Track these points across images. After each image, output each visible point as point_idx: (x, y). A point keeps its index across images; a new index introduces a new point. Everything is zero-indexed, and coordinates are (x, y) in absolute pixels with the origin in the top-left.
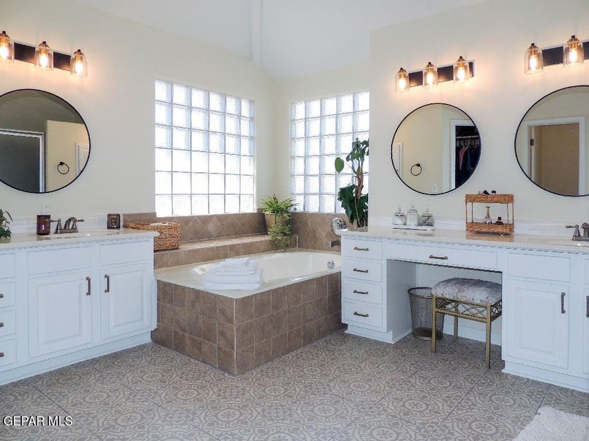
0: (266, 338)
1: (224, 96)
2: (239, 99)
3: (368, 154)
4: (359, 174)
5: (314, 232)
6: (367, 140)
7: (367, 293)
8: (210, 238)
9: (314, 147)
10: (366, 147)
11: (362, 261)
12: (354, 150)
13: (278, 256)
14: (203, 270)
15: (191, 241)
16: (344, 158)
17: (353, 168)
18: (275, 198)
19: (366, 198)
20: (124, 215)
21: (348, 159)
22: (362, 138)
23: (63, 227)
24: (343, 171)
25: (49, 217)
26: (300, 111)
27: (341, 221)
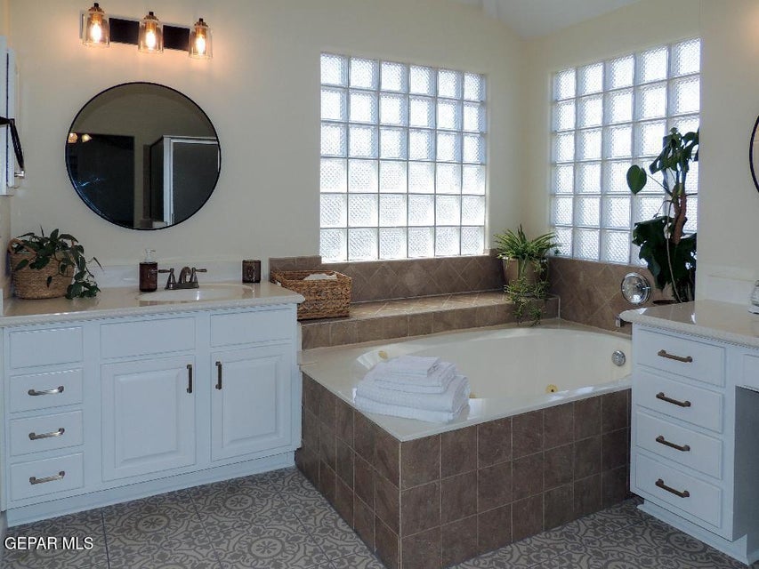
0: (467, 514)
1: (434, 71)
2: (461, 74)
3: (696, 159)
4: (677, 196)
5: (589, 294)
6: (696, 132)
7: (688, 449)
8: (407, 296)
9: (592, 146)
10: (692, 146)
11: (676, 381)
12: (666, 151)
13: (520, 333)
14: (383, 356)
15: (375, 302)
16: (646, 166)
17: (665, 184)
18: (521, 234)
19: (691, 243)
20: (272, 261)
21: (653, 169)
22: (684, 128)
23: (177, 280)
24: (645, 189)
25: (154, 265)
26: (566, 84)
27: (640, 280)
